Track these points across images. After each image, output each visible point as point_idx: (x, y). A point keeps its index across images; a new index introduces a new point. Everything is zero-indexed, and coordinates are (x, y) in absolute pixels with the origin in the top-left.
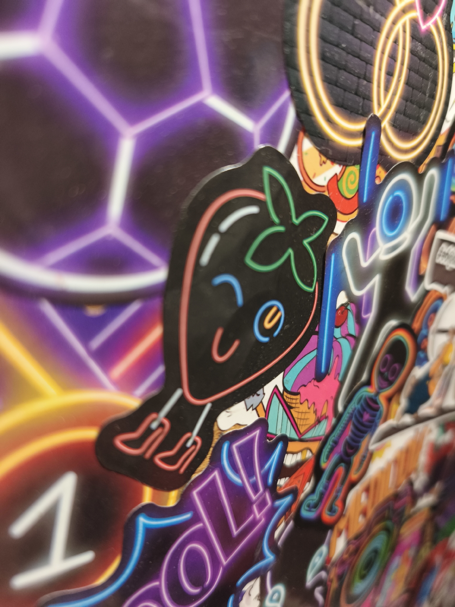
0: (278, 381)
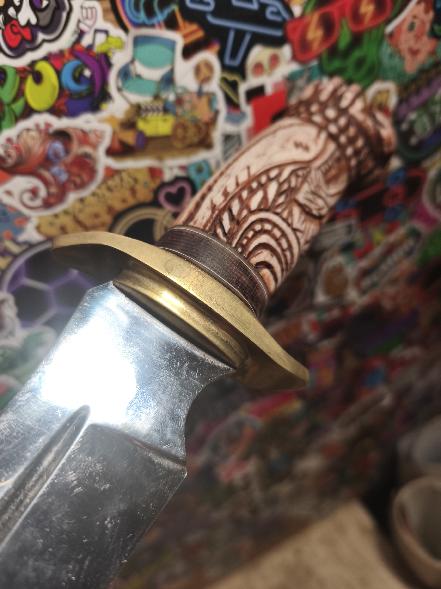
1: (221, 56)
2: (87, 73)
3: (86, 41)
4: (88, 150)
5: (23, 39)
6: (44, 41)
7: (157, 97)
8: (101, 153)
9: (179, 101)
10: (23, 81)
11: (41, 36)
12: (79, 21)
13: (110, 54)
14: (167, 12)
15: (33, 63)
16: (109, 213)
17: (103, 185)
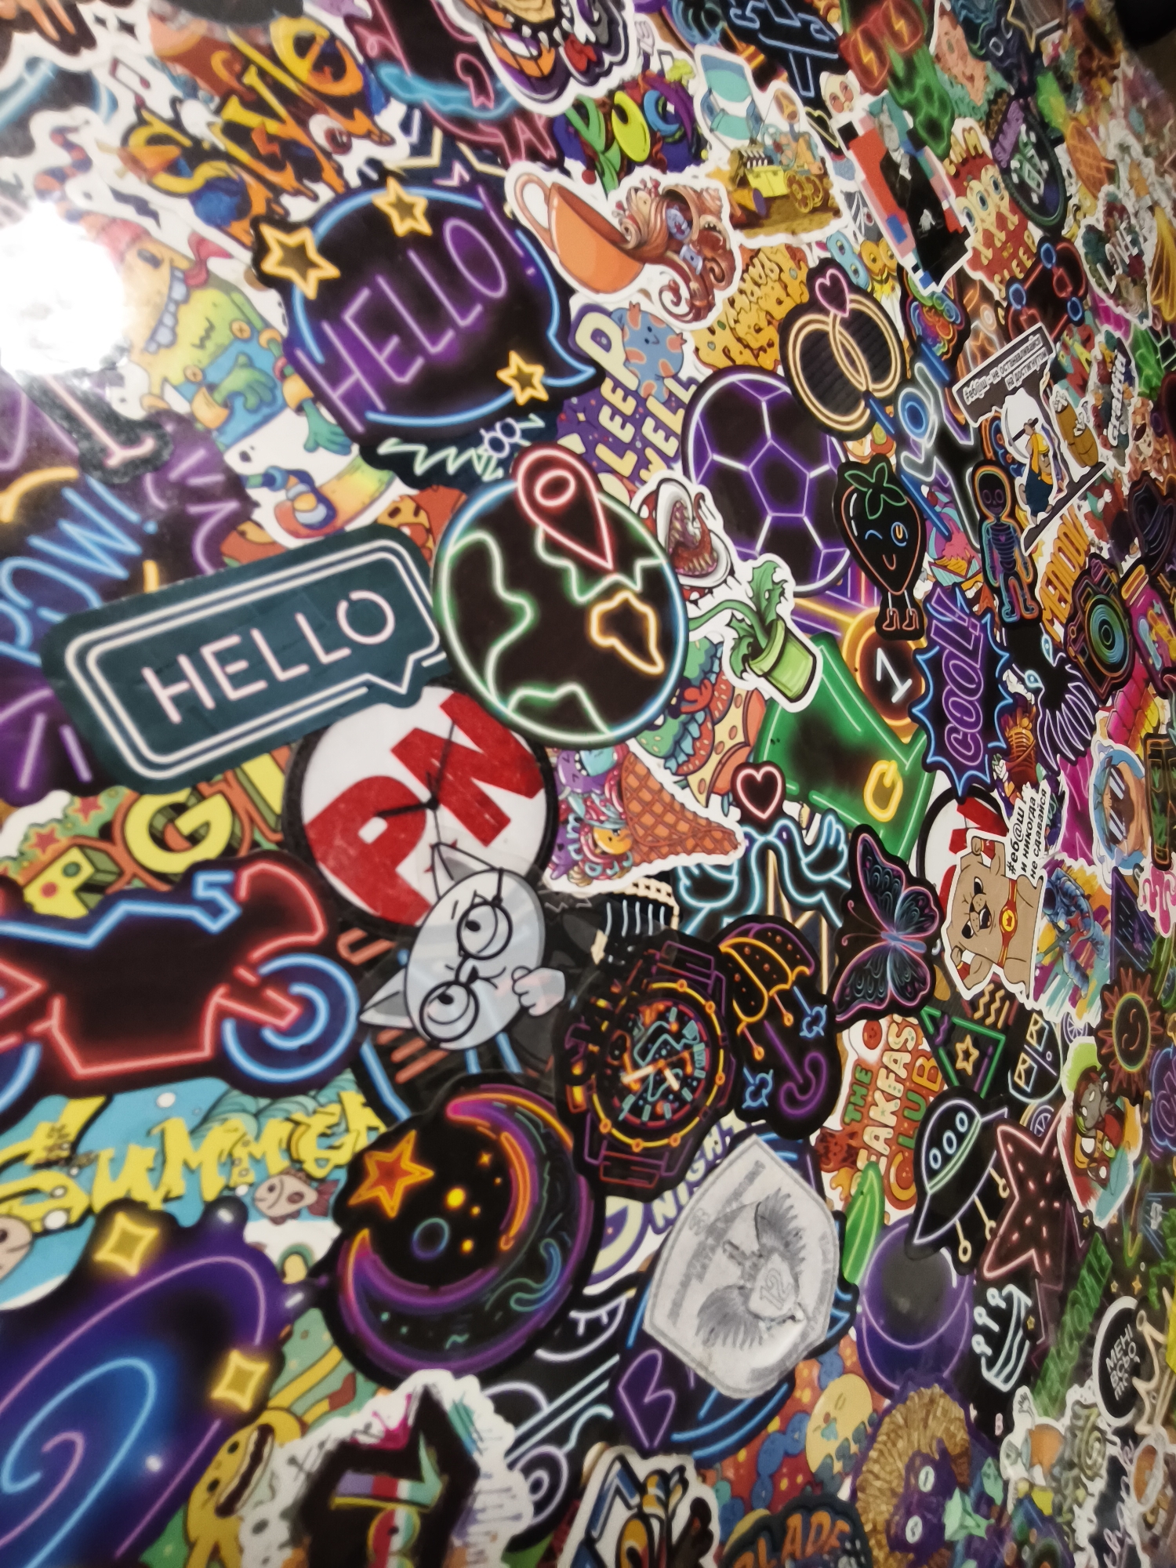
0: (927, 558)
1: (792, 82)
2: (671, 108)
3: (655, 66)
4: (709, 219)
5: (589, 61)
6: (611, 65)
7: (753, 141)
8: (726, 224)
9: (778, 147)
10: (608, 118)
11: (607, 58)
12: (639, 41)
13: (684, 82)
14: (719, 28)
15: (611, 94)
16: (770, 323)
17: (746, 276)
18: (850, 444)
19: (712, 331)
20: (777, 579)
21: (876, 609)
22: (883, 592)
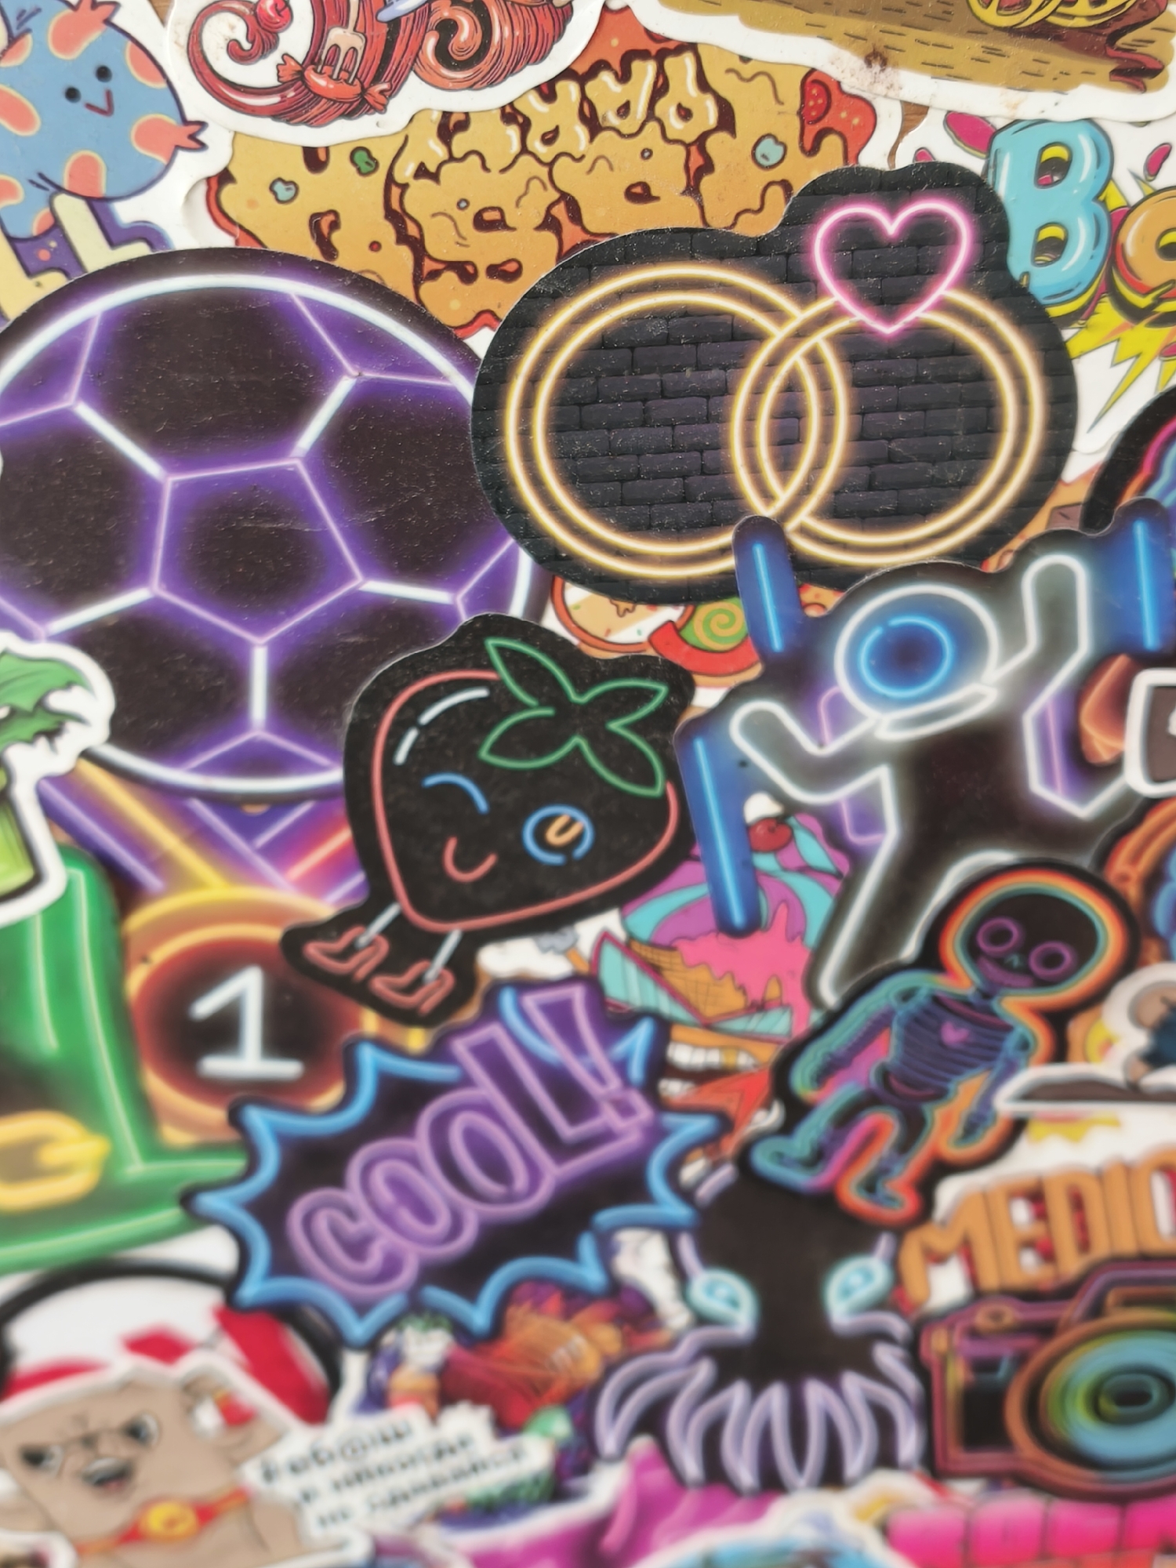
0: (610, 921)
16: (550, 223)
17: (570, 91)
18: (575, 594)
19: (314, 159)
20: (58, 701)
21: (324, 908)
22: (378, 896)
